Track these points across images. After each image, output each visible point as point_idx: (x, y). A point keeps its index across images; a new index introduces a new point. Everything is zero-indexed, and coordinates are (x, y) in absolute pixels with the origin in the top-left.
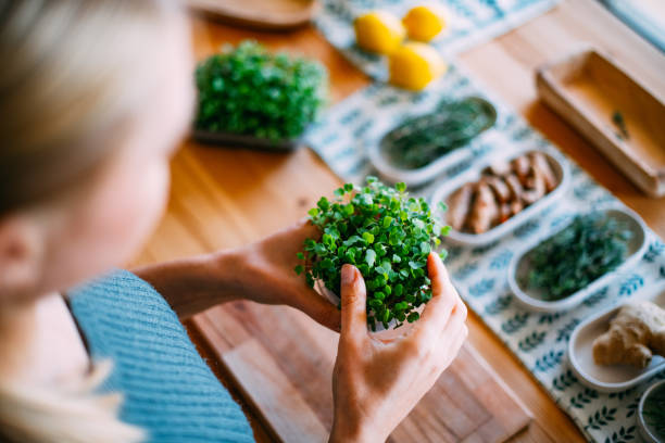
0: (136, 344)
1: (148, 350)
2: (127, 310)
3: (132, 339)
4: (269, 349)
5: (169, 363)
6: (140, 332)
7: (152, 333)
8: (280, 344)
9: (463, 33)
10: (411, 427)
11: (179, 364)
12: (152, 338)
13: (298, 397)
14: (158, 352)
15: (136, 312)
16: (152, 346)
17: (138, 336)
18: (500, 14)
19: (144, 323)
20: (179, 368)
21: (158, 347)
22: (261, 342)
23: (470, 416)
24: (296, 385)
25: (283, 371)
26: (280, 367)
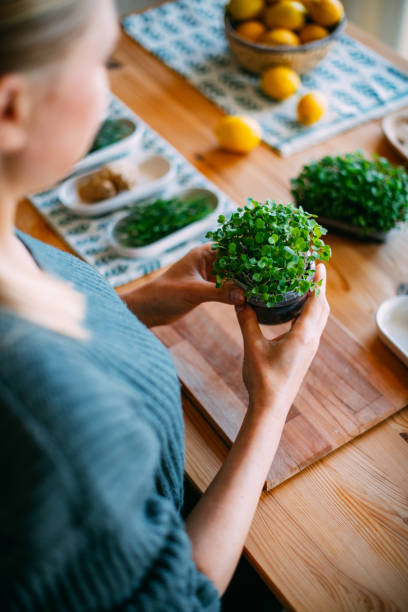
4: (198, 348)
8: (207, 344)
9: (350, 116)
13: (222, 382)
18: (381, 103)
22: (191, 342)
23: (363, 395)
24: (220, 374)
25: (210, 363)
26: (207, 361)
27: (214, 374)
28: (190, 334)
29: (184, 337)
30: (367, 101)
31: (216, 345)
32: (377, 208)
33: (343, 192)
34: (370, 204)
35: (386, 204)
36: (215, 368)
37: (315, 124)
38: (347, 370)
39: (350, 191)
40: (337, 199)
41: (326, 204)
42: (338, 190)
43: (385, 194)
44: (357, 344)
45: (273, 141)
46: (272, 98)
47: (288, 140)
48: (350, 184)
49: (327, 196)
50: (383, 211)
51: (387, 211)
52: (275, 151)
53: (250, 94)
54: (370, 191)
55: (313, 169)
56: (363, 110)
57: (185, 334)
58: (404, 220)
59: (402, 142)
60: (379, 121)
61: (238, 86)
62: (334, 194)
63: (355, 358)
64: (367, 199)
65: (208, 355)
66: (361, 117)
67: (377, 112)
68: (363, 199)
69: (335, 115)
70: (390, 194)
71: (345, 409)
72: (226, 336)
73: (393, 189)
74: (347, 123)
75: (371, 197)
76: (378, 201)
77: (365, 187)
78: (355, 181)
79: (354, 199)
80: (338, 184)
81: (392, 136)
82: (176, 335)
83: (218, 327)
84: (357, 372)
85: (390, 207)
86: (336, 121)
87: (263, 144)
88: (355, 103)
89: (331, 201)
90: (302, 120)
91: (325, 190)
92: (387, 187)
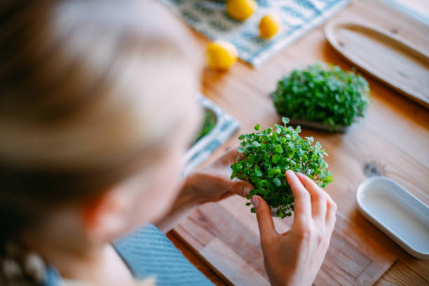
0: (155, 263)
1: (163, 266)
2: (145, 243)
3: (153, 261)
4: (226, 241)
5: (177, 272)
6: (156, 256)
7: (163, 255)
8: (234, 239)
9: (298, 27)
10: (324, 276)
11: (184, 272)
12: (164, 258)
13: (252, 269)
14: (170, 266)
15: (151, 244)
16: (165, 263)
17: (155, 259)
18: (318, 13)
19: (157, 250)
20: (184, 274)
21: (169, 264)
22: (221, 239)
23: (358, 263)
24: (249, 262)
25: (239, 254)
26: (237, 252)
27: (244, 263)
28: (219, 232)
29: (214, 235)
30: (308, 13)
31: (241, 239)
32: (342, 111)
33: (314, 100)
34: (336, 108)
35: (347, 106)
36: (245, 258)
37: (274, 38)
38: (342, 244)
39: (319, 99)
40: (310, 106)
41: (302, 111)
42: (309, 99)
43: (346, 99)
44: (344, 221)
45: (245, 56)
46: (236, 19)
47: (256, 54)
48: (319, 94)
49: (302, 105)
50: (346, 111)
51: (349, 112)
52: (248, 64)
53: (218, 17)
54: (334, 98)
55: (287, 84)
56: (307, 21)
57: (216, 232)
58: (362, 116)
59: (341, 44)
60: (321, 28)
61: (209, 12)
62: (307, 103)
63: (346, 233)
64: (333, 104)
65: (237, 247)
66: (307, 27)
67: (318, 21)
68: (329, 104)
69: (287, 28)
70: (349, 98)
71: (348, 277)
72: (246, 229)
73: (351, 94)
74: (297, 34)
75: (336, 102)
76: (342, 105)
77: (330, 95)
78: (322, 90)
79: (323, 105)
80: (309, 95)
81: (334, 41)
82: (208, 234)
83: (238, 222)
84: (350, 244)
85: (351, 108)
86: (289, 33)
87: (239, 60)
88: (299, 15)
89: (305, 108)
90: (264, 35)
91: (300, 100)
92: (346, 93)
